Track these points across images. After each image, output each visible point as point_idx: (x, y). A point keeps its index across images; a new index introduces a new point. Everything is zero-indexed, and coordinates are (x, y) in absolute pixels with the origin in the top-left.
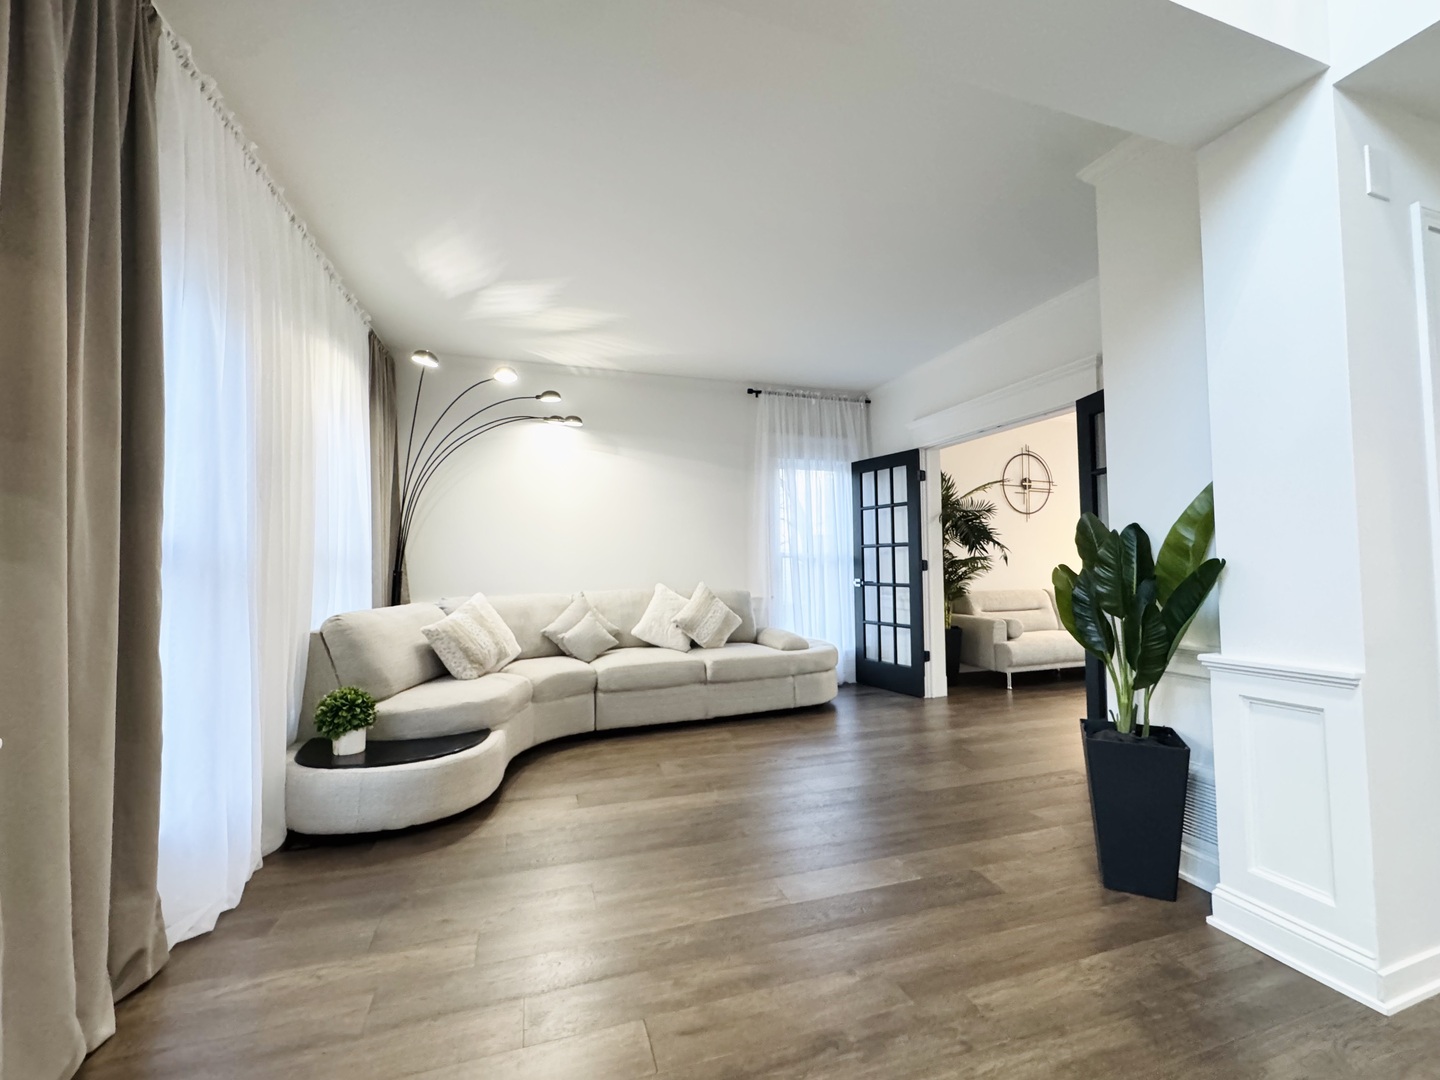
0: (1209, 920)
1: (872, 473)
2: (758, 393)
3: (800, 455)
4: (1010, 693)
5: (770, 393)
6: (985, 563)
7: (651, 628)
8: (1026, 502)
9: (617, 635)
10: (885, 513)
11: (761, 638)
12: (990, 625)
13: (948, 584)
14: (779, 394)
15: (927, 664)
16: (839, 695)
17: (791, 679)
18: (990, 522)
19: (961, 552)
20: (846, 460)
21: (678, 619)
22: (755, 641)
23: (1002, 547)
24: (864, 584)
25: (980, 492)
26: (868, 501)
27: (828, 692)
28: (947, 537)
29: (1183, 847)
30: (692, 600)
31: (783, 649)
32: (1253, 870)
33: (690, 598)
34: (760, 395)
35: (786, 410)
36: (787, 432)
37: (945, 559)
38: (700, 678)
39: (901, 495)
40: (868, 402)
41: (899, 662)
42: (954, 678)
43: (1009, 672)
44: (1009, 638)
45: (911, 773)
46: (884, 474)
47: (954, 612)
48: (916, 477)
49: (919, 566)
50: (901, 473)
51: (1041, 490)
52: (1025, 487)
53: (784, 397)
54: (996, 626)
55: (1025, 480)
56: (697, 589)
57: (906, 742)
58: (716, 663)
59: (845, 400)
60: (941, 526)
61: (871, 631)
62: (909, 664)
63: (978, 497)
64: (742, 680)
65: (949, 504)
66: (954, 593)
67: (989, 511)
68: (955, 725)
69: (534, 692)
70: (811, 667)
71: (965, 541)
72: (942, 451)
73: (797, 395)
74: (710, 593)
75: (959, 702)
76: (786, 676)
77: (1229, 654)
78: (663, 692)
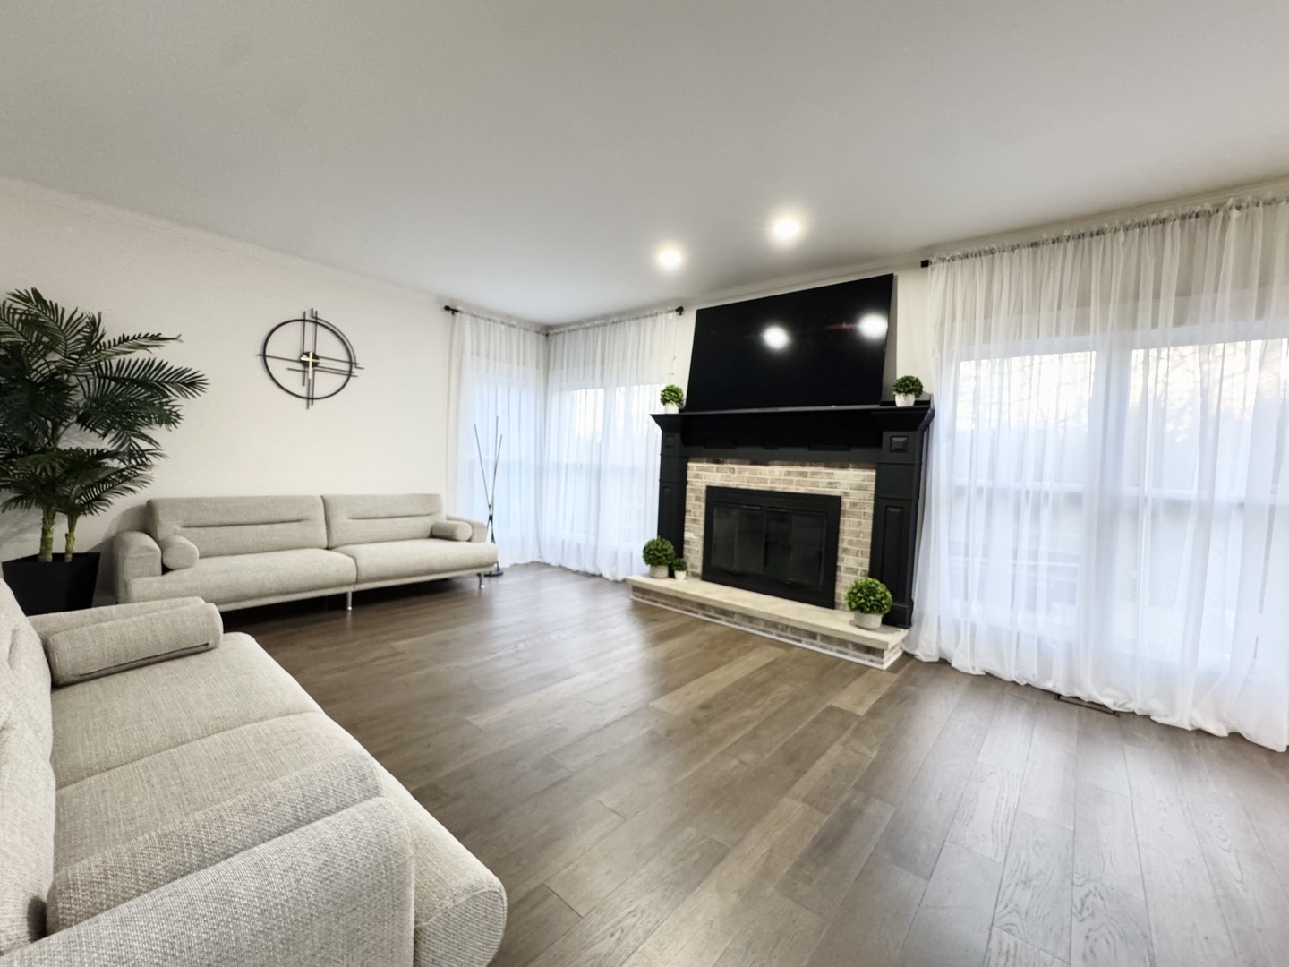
8: (308, 383)
51: (336, 371)
52: (307, 364)
55: (307, 354)
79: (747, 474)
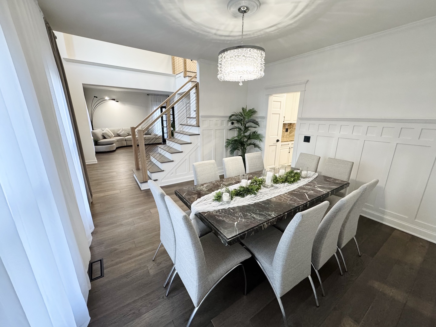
3: (157, 105)
9: (128, 134)
14: (153, 95)
17: (154, 139)
27: (160, 141)
31: (154, 136)
34: (149, 95)
35: (154, 98)
36: (154, 102)
59: (165, 96)
69: (118, 140)
70: (158, 138)
73: (156, 95)
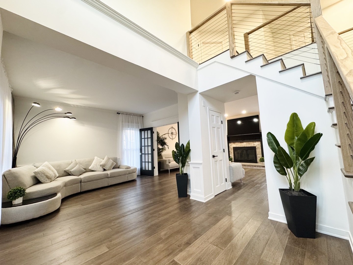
0: (190, 198)
1: (144, 131)
2: (119, 114)
3: (129, 127)
4: (169, 173)
5: (122, 114)
6: (165, 149)
7: (94, 167)
8: (172, 137)
10: (146, 140)
11: (120, 167)
12: (166, 161)
13: (158, 153)
14: (124, 114)
15: (154, 169)
16: (137, 178)
17: (127, 175)
18: (166, 141)
19: (160, 147)
20: (138, 128)
21: (101, 164)
22: (119, 168)
23: (168, 146)
24: (142, 154)
25: (164, 135)
26: (143, 137)
27: (135, 177)
28: (158, 144)
29: (188, 190)
30: (104, 160)
31: (125, 169)
32: (194, 190)
33: (103, 159)
34: (120, 114)
35: (126, 118)
36: (126, 122)
37: (158, 148)
38: (107, 177)
39: (149, 136)
40: (143, 117)
41: (149, 170)
42: (160, 172)
43: (169, 169)
44: (169, 163)
45: (151, 188)
46: (146, 132)
47: (160, 159)
48: (152, 133)
49: (153, 150)
50: (149, 132)
51: (175, 135)
52: (172, 134)
53: (125, 115)
54: (167, 161)
55: (172, 133)
56: (105, 157)
57: (150, 184)
58: (110, 173)
59: (138, 116)
60: (157, 142)
61: (144, 164)
62: (151, 170)
63: (164, 136)
64: (117, 176)
65: (158, 137)
66: (159, 155)
67: (166, 139)
68: (159, 180)
69: (65, 184)
70: (131, 172)
71: (161, 145)
72: (157, 128)
73: (128, 114)
74: (109, 158)
75: (160, 176)
76: (126, 175)
77: (192, 162)
78: (98, 181)
79: (240, 145)
